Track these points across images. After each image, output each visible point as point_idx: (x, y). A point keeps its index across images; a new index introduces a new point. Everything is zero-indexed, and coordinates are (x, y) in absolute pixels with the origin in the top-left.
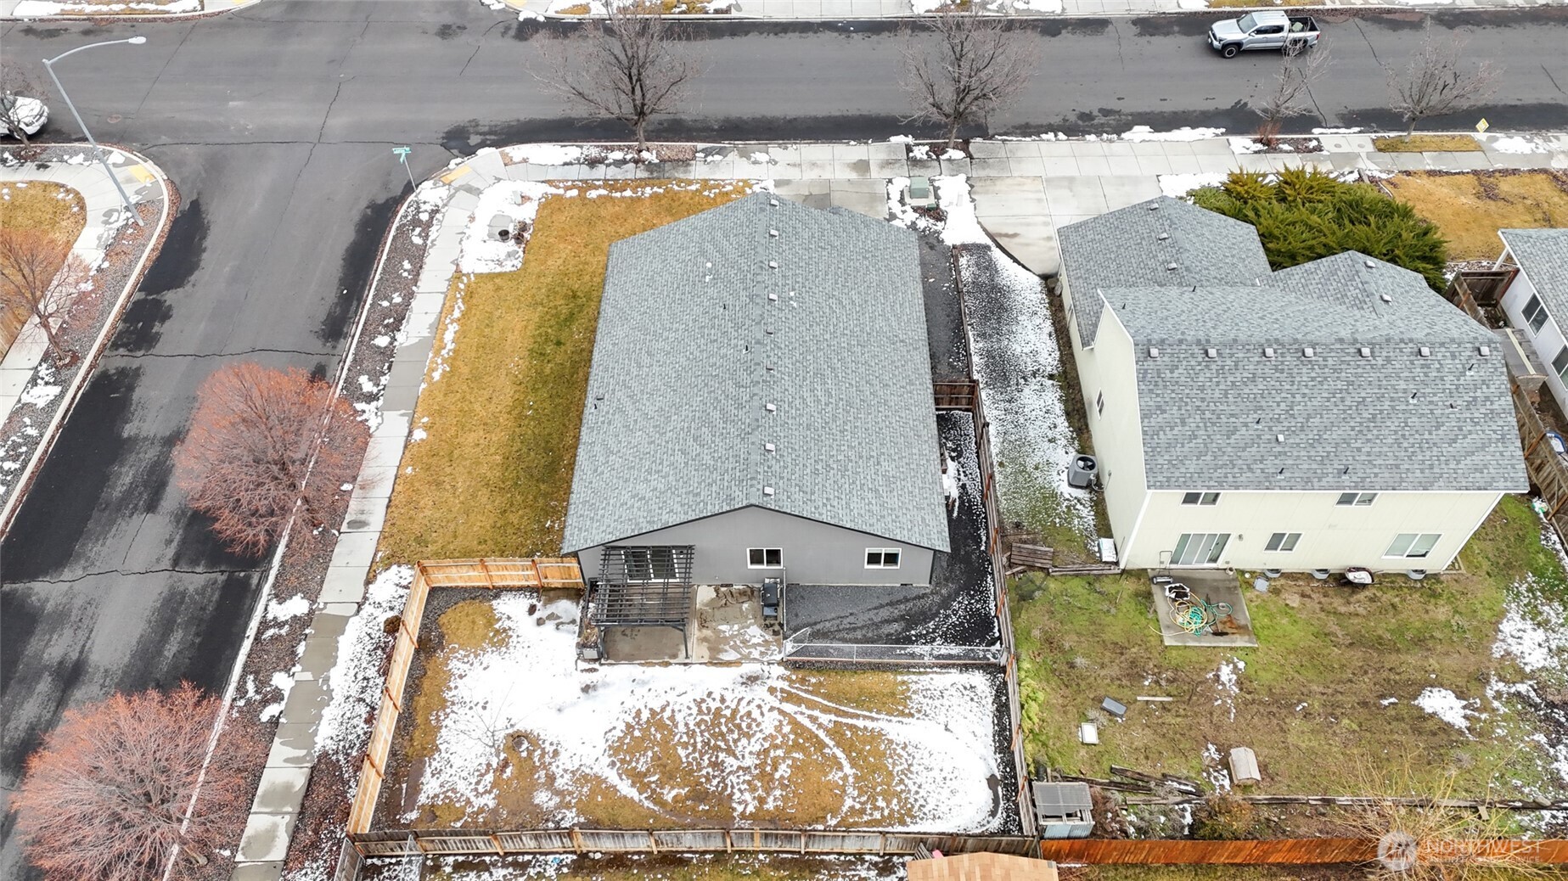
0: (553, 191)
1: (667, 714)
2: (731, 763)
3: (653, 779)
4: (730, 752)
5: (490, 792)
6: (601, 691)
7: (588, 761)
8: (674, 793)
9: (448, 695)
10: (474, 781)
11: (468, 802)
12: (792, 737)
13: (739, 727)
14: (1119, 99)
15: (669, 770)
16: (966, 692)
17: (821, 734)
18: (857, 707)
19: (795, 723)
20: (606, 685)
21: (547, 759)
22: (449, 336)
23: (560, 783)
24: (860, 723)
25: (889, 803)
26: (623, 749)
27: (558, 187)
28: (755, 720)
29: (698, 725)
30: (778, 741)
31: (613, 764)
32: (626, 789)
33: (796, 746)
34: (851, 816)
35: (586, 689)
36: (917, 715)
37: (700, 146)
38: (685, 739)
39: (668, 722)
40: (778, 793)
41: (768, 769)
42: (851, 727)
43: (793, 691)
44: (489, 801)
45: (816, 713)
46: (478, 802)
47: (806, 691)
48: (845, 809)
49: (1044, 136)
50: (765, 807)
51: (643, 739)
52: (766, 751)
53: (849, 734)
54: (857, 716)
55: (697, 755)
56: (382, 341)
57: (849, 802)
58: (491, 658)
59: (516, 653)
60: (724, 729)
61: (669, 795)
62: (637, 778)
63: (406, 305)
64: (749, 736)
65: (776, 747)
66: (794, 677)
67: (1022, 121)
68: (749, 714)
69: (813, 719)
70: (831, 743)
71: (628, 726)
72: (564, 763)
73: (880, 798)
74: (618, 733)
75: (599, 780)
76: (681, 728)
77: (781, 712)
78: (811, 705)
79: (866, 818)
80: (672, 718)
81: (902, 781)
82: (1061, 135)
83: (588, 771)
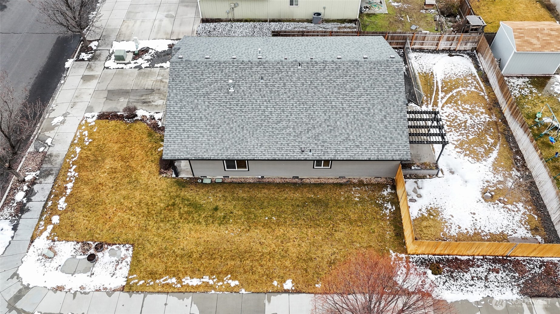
1: (456, 143)
2: (469, 122)
3: (486, 146)
4: (466, 122)
5: (516, 206)
6: (451, 167)
7: (487, 169)
8: (490, 139)
9: (471, 232)
10: (513, 213)
11: (524, 214)
12: (452, 104)
13: (453, 120)
16: (418, 59)
17: (448, 96)
18: (434, 86)
19: (446, 103)
20: (448, 165)
21: (492, 185)
23: (501, 179)
24: (440, 86)
25: (468, 80)
26: (478, 158)
27: (44, 230)
28: (449, 115)
29: (457, 132)
30: (456, 108)
31: (485, 160)
32: (494, 154)
33: (456, 102)
34: (478, 89)
35: (452, 173)
36: (432, 71)
37: (32, 148)
38: (465, 136)
39: (459, 142)
40: (477, 108)
41: (468, 111)
42: (442, 88)
43: (432, 103)
44: (520, 205)
45: (440, 97)
46: (523, 210)
47: (431, 100)
48: (476, 91)
50: (484, 112)
51: (469, 150)
52: (461, 111)
53: (445, 88)
54: (437, 86)
55: (470, 132)
57: (473, 89)
58: (446, 215)
59: (440, 203)
60: (456, 124)
61: (491, 141)
62: (488, 152)
64: (456, 117)
65: (458, 109)
66: (426, 103)
68: (447, 116)
69: (442, 98)
70: (451, 94)
71: (465, 155)
72: (490, 177)
73: (468, 82)
74: (470, 159)
75: (494, 164)
76: (461, 137)
77: (443, 106)
78: (436, 99)
79: (477, 85)
80: (457, 141)
81: (460, 76)
82: (93, 13)
83: (491, 169)
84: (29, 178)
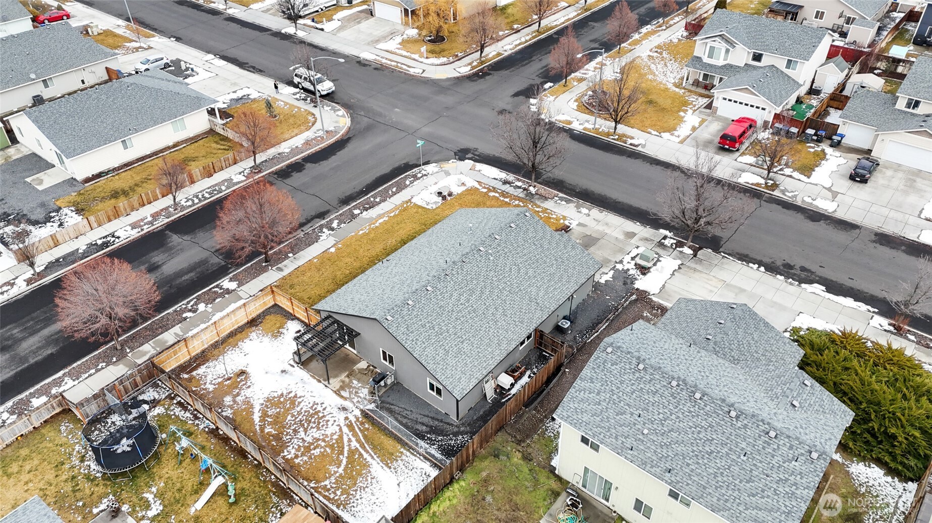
0: (478, 186)
1: (299, 400)
2: (302, 434)
3: (269, 420)
4: (306, 431)
5: (214, 385)
6: (287, 375)
7: (255, 397)
8: (270, 430)
9: (240, 343)
10: (215, 377)
11: (205, 384)
12: (334, 441)
13: (319, 423)
14: (820, 266)
15: (278, 421)
16: (423, 476)
17: (346, 449)
18: (372, 449)
19: (341, 437)
20: (291, 374)
21: (244, 387)
22: (381, 221)
23: (239, 399)
24: (365, 455)
25: (342, 494)
26: (271, 402)
27: (481, 186)
28: (327, 425)
29: (306, 412)
30: (327, 439)
31: (263, 404)
32: (256, 417)
33: (332, 447)
34: (322, 489)
35: (283, 371)
36: (392, 469)
37: (561, 195)
38: (295, 414)
39: (297, 403)
40: (305, 458)
41: (312, 447)
42: (361, 454)
43: (354, 424)
44: (211, 388)
45: (353, 439)
46: (208, 386)
47: (359, 429)
48: (323, 484)
49: (751, 265)
50: (295, 460)
51: (281, 403)
52: (319, 440)
53: (357, 456)
54: (367, 452)
55: (293, 422)
56: (356, 212)
57: (327, 482)
58: (266, 340)
59: (276, 343)
60: (313, 420)
61: (268, 429)
62: (264, 415)
63: (379, 203)
64: (318, 429)
65: (324, 441)
66: (360, 419)
67: (745, 252)
68: (328, 421)
69: (350, 441)
70: (346, 455)
71: (282, 395)
72: (247, 393)
73: (340, 490)
74: (276, 395)
75: (252, 407)
76: (298, 409)
77: (341, 429)
78: (355, 435)
79: (327, 494)
80: (299, 403)
81: (356, 490)
82: (762, 269)
83: (252, 401)
84: (531, 188)
